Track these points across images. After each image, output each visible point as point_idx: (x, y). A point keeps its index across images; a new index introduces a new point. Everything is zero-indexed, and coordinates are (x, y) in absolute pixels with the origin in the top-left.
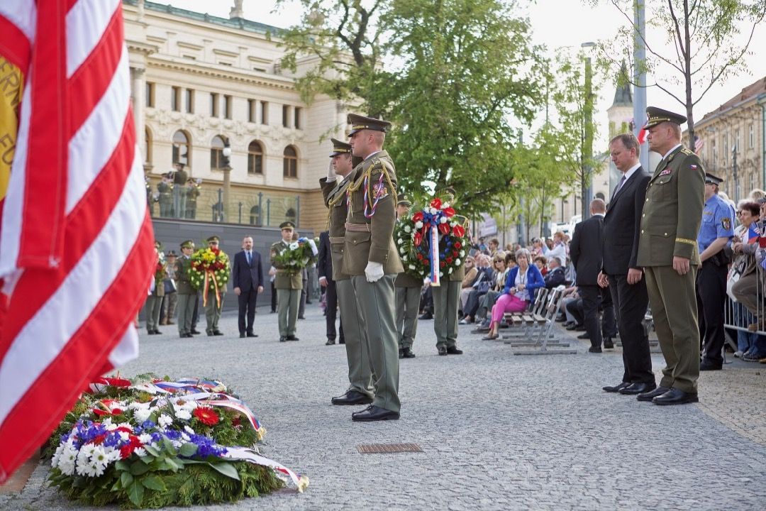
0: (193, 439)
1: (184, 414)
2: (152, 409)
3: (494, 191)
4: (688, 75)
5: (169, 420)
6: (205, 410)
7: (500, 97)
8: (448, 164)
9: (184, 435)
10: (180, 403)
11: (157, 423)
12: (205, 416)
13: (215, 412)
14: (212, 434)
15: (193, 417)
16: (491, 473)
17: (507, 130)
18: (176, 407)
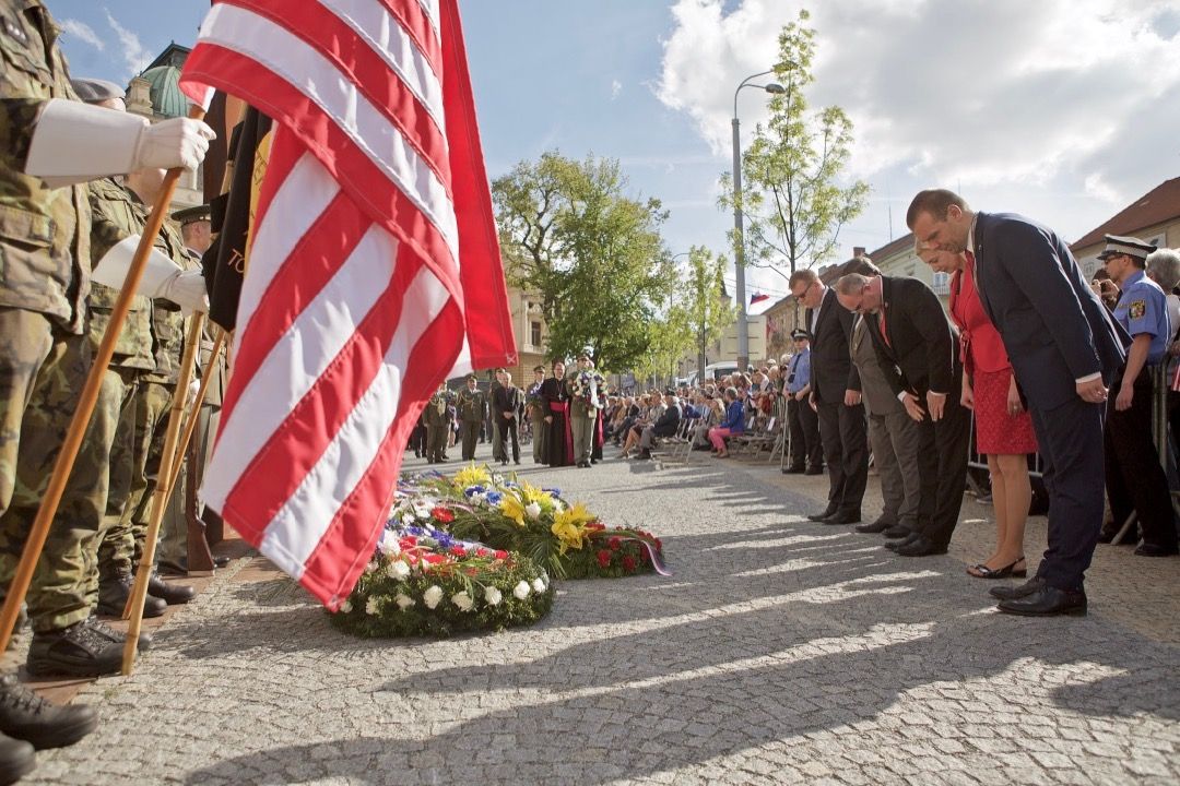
0: (433, 535)
1: (424, 514)
2: (397, 509)
3: (636, 353)
4: (792, 260)
5: (412, 519)
6: (442, 510)
7: (640, 288)
8: (603, 334)
9: (426, 532)
10: (420, 504)
11: (401, 521)
12: (441, 514)
13: (449, 512)
14: (448, 529)
15: (432, 514)
16: (683, 559)
17: (646, 311)
18: (417, 508)
